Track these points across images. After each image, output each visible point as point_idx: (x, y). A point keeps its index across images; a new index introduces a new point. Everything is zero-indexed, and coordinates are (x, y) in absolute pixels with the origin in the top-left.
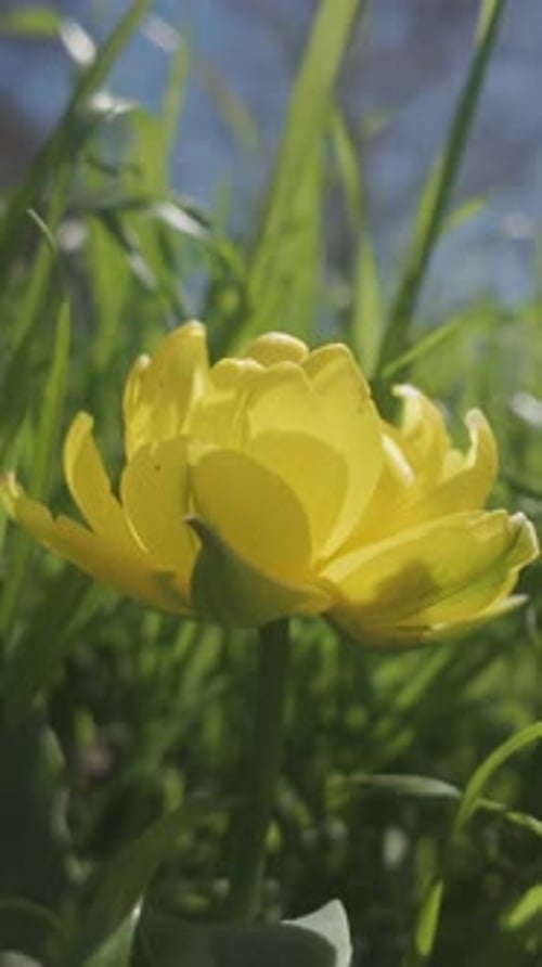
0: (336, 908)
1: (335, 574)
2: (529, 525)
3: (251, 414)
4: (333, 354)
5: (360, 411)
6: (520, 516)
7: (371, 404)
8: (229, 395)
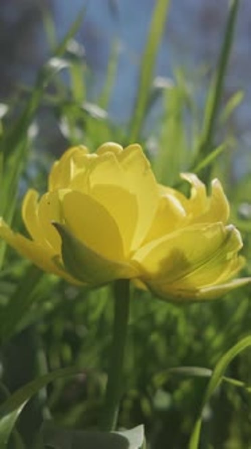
0: (141, 428)
1: (139, 258)
2: (237, 231)
3: (91, 177)
4: (133, 149)
5: (145, 174)
6: (231, 226)
7: (150, 170)
8: (83, 170)
